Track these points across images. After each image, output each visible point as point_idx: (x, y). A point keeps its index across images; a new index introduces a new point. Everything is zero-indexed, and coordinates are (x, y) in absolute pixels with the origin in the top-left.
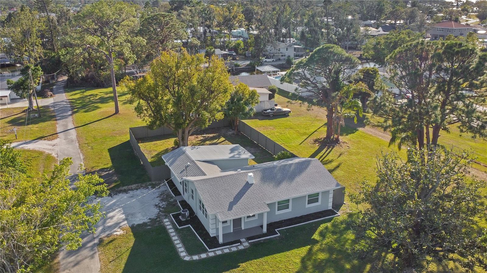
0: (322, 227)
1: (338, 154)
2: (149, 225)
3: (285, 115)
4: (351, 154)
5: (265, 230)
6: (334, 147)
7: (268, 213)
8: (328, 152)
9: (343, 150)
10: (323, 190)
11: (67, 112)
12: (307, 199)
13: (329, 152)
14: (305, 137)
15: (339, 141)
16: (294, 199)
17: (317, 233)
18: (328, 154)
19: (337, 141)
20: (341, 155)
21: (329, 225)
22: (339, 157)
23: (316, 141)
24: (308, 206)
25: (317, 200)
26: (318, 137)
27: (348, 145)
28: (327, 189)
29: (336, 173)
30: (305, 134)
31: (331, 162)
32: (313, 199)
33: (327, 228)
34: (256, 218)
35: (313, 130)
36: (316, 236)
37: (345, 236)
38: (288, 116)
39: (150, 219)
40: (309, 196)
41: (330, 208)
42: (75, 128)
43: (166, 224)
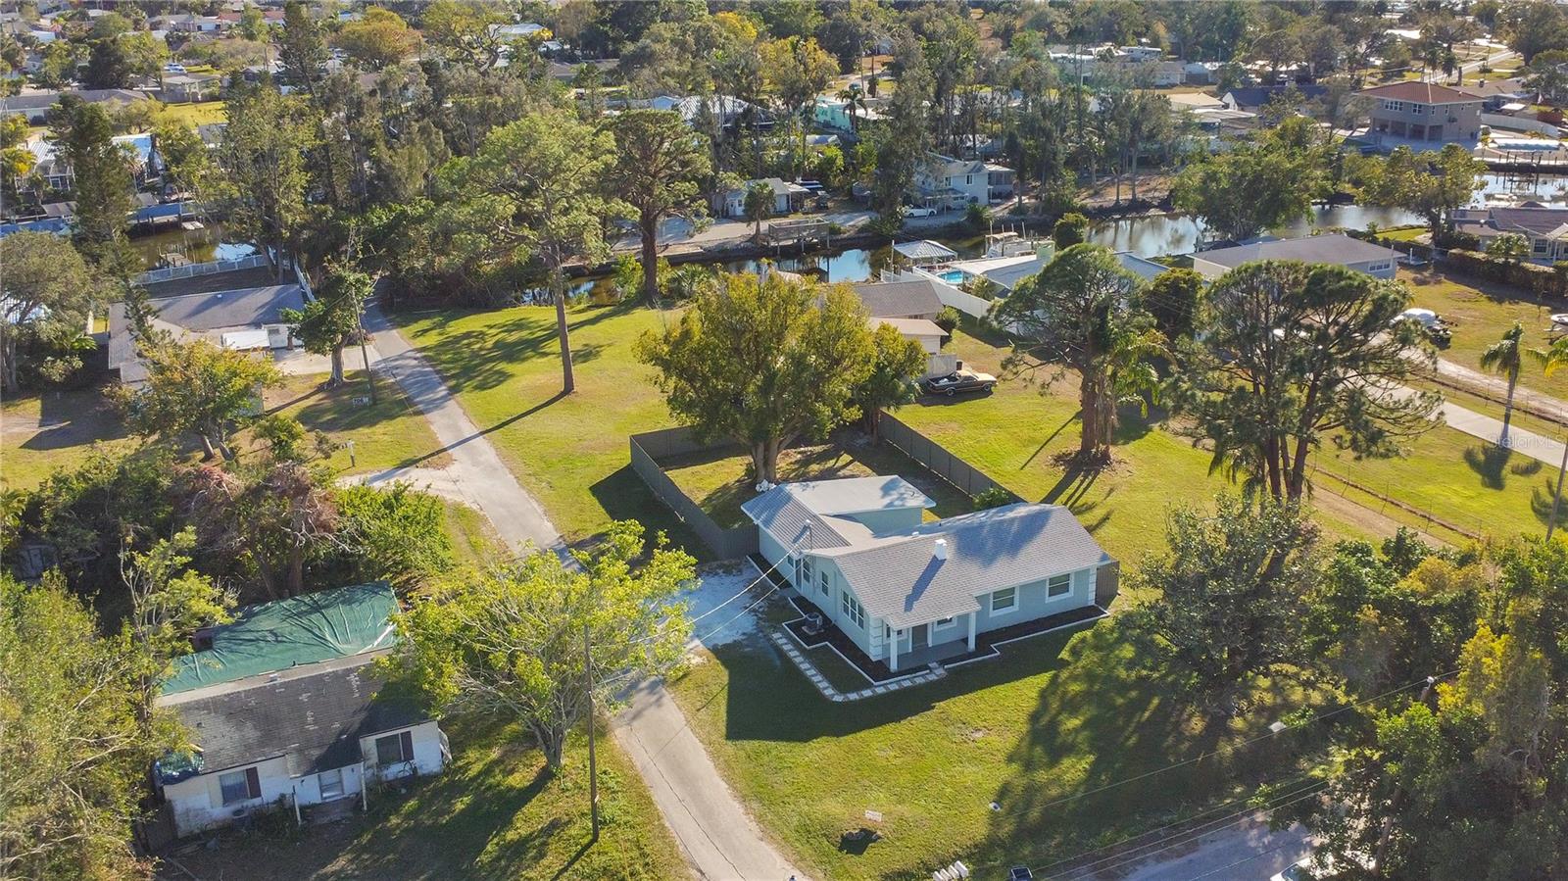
0: (1077, 636)
1: (1108, 488)
2: (747, 646)
3: (982, 390)
4: (1133, 489)
5: (972, 645)
6: (1097, 473)
7: (978, 613)
8: (1085, 485)
9: (1117, 479)
10: (1077, 568)
11: (432, 387)
12: (1048, 586)
13: (1089, 486)
14: (1033, 450)
15: (1109, 458)
16: (1023, 587)
17: (1067, 648)
18: (1085, 490)
19: (1104, 459)
20: (1111, 490)
21: (1088, 633)
22: (1108, 495)
23: (1059, 459)
24: (1049, 600)
25: (1066, 588)
26: (1064, 450)
27: (1130, 468)
28: (1085, 565)
29: (1102, 532)
30: (1032, 441)
31: (1090, 508)
32: (1059, 585)
33: (1083, 640)
34: (955, 623)
35: (1051, 432)
36: (1064, 655)
37: (1117, 652)
38: (990, 393)
39: (744, 634)
40: (1052, 581)
41: (1093, 603)
42: (482, 433)
43: (780, 642)
